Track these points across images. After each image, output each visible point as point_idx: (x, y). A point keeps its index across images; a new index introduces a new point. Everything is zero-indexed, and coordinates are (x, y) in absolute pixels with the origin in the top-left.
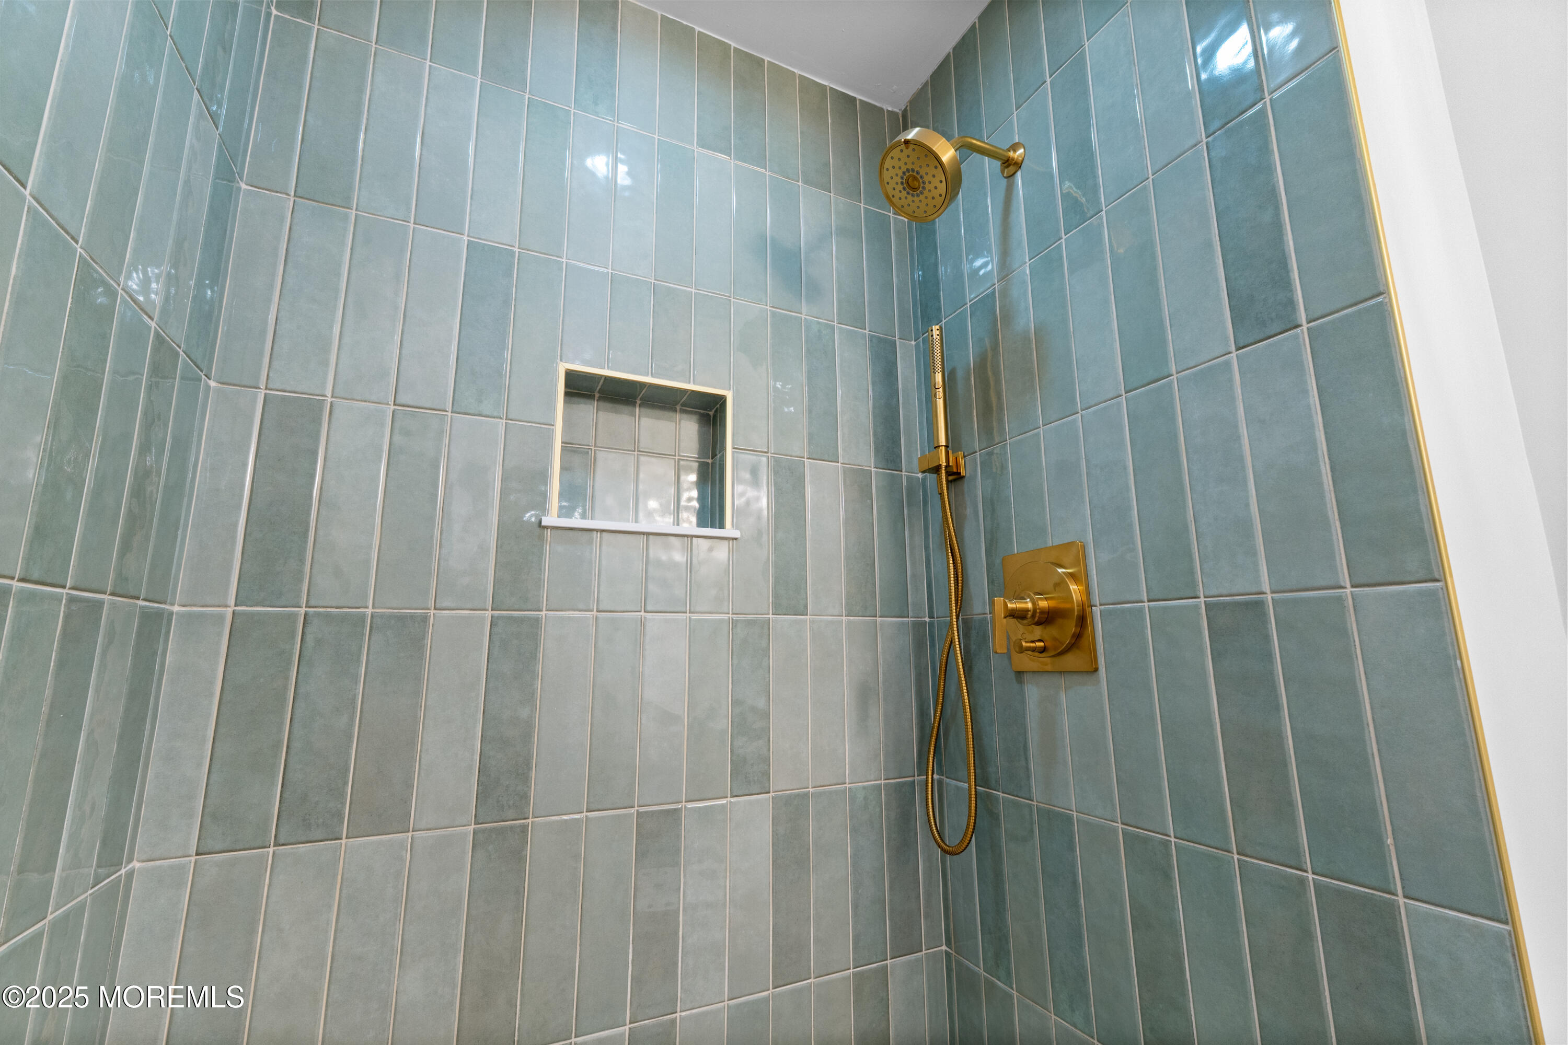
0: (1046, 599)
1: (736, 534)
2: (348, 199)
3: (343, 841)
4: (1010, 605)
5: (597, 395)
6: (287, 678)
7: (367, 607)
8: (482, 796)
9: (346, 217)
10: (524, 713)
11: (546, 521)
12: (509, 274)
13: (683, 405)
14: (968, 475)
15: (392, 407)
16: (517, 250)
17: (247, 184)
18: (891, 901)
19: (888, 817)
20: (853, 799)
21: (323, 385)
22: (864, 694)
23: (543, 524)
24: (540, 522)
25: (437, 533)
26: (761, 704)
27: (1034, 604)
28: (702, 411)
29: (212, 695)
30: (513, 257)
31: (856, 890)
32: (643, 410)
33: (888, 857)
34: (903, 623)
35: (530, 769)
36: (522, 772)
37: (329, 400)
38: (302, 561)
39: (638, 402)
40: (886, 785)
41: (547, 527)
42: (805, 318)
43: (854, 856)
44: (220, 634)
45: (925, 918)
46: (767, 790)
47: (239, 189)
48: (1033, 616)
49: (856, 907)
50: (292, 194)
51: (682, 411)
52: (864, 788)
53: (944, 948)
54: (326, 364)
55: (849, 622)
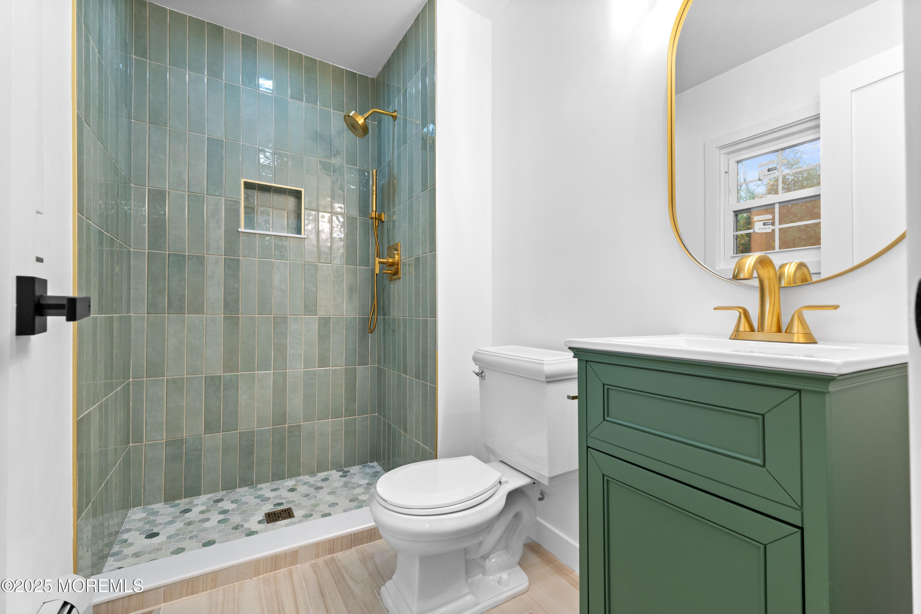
0: (392, 259)
1: (305, 237)
2: (166, 124)
3: (186, 315)
4: (379, 260)
5: (257, 188)
6: (165, 271)
7: (186, 253)
8: (226, 307)
9: (166, 130)
10: (237, 286)
11: (240, 230)
12: (222, 148)
13: (288, 192)
14: (385, 220)
15: (188, 193)
16: (224, 140)
17: (134, 120)
18: (358, 350)
19: (358, 327)
20: (346, 320)
21: (166, 186)
22: (351, 290)
23: (239, 231)
24: (238, 230)
25: (205, 232)
26: (314, 289)
27: (387, 260)
28: (296, 195)
29: (145, 274)
30: (223, 142)
31: (346, 345)
32: (273, 193)
33: (358, 338)
34: (367, 269)
35: (239, 301)
36: (237, 301)
37: (168, 190)
38: (165, 238)
39: (272, 191)
40: (358, 317)
41: (240, 232)
42: (332, 163)
43: (346, 336)
44: (145, 258)
45: (370, 356)
46: (316, 314)
47: (132, 121)
48: (387, 263)
49: (346, 350)
50: (148, 122)
51: (288, 194)
52: (350, 317)
53: (377, 365)
54: (166, 179)
55: (347, 267)
